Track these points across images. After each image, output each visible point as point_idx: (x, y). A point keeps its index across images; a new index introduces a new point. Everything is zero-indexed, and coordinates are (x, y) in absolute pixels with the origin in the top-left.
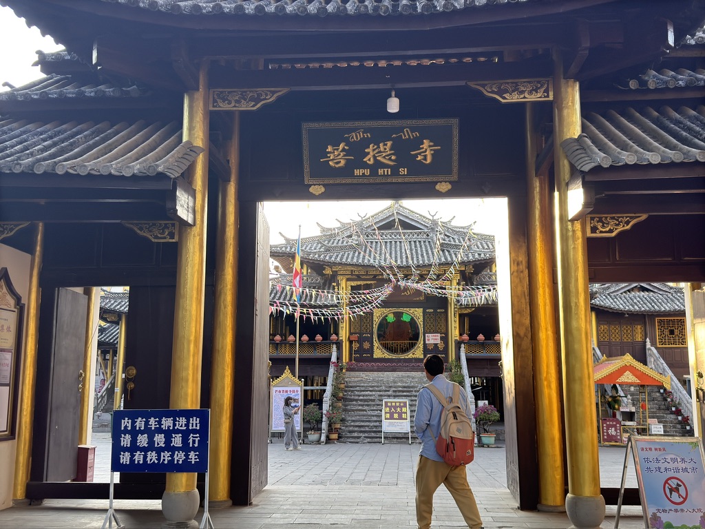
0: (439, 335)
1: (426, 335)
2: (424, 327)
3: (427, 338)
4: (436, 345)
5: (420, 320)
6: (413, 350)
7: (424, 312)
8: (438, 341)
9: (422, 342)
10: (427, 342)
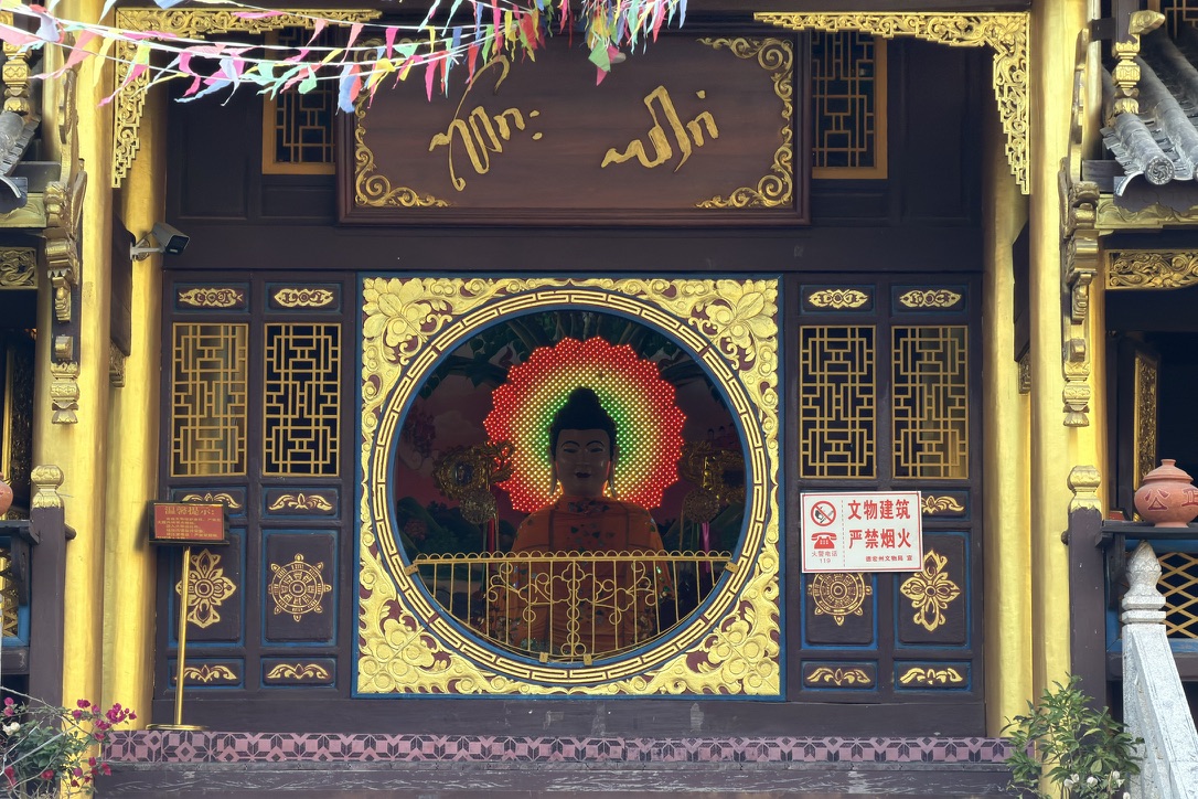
0: (913, 500)
1: (809, 501)
2: (785, 438)
3: (809, 528)
4: (886, 584)
5: (751, 379)
6: (697, 628)
7: (791, 315)
8: (908, 556)
9: (770, 563)
10: (812, 561)
